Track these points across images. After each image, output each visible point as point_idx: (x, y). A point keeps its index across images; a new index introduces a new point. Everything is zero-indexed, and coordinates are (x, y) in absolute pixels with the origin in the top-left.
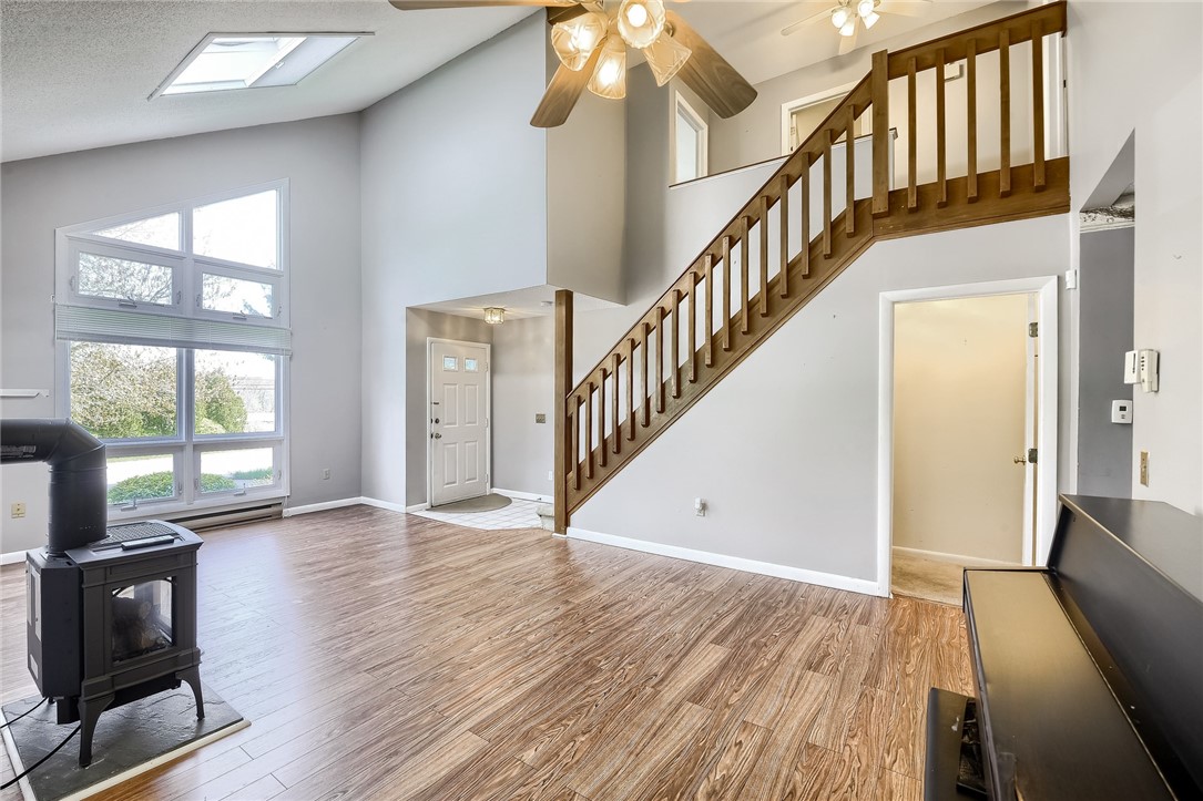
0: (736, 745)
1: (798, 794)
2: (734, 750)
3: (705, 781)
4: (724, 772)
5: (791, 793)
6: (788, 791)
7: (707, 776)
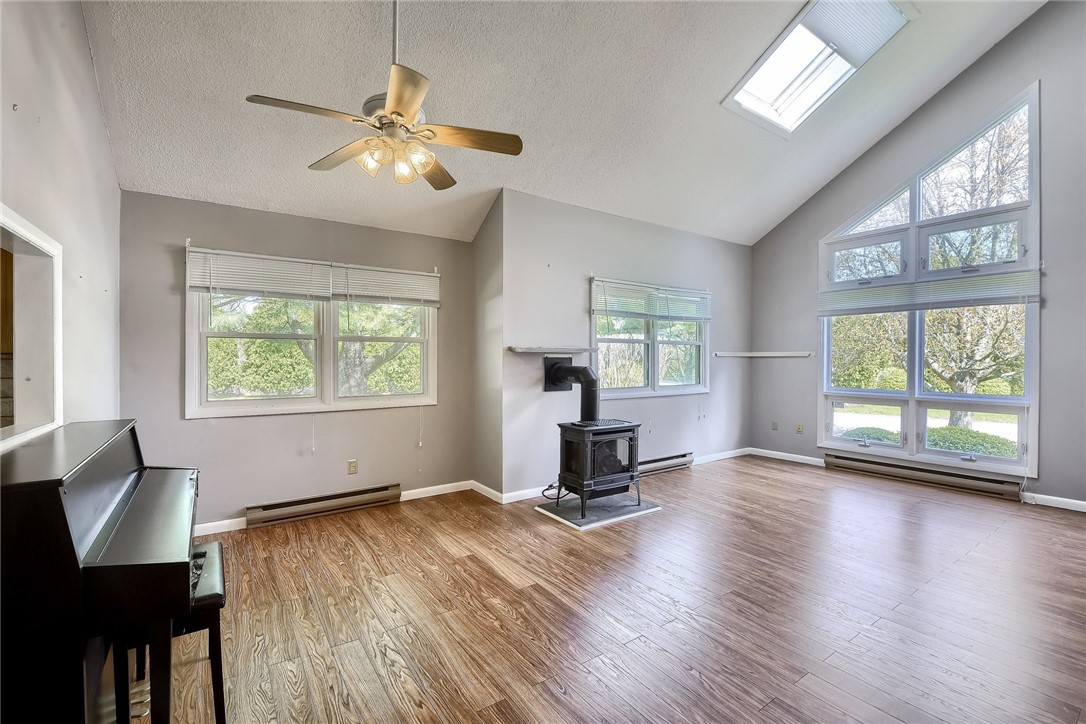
0: (421, 702)
1: (342, 708)
2: (417, 698)
3: (405, 665)
4: (402, 679)
5: (348, 704)
6: (351, 704)
7: (408, 668)
